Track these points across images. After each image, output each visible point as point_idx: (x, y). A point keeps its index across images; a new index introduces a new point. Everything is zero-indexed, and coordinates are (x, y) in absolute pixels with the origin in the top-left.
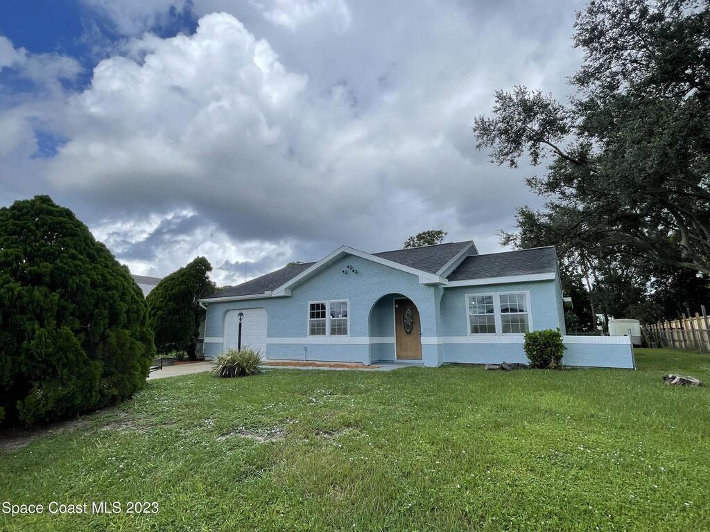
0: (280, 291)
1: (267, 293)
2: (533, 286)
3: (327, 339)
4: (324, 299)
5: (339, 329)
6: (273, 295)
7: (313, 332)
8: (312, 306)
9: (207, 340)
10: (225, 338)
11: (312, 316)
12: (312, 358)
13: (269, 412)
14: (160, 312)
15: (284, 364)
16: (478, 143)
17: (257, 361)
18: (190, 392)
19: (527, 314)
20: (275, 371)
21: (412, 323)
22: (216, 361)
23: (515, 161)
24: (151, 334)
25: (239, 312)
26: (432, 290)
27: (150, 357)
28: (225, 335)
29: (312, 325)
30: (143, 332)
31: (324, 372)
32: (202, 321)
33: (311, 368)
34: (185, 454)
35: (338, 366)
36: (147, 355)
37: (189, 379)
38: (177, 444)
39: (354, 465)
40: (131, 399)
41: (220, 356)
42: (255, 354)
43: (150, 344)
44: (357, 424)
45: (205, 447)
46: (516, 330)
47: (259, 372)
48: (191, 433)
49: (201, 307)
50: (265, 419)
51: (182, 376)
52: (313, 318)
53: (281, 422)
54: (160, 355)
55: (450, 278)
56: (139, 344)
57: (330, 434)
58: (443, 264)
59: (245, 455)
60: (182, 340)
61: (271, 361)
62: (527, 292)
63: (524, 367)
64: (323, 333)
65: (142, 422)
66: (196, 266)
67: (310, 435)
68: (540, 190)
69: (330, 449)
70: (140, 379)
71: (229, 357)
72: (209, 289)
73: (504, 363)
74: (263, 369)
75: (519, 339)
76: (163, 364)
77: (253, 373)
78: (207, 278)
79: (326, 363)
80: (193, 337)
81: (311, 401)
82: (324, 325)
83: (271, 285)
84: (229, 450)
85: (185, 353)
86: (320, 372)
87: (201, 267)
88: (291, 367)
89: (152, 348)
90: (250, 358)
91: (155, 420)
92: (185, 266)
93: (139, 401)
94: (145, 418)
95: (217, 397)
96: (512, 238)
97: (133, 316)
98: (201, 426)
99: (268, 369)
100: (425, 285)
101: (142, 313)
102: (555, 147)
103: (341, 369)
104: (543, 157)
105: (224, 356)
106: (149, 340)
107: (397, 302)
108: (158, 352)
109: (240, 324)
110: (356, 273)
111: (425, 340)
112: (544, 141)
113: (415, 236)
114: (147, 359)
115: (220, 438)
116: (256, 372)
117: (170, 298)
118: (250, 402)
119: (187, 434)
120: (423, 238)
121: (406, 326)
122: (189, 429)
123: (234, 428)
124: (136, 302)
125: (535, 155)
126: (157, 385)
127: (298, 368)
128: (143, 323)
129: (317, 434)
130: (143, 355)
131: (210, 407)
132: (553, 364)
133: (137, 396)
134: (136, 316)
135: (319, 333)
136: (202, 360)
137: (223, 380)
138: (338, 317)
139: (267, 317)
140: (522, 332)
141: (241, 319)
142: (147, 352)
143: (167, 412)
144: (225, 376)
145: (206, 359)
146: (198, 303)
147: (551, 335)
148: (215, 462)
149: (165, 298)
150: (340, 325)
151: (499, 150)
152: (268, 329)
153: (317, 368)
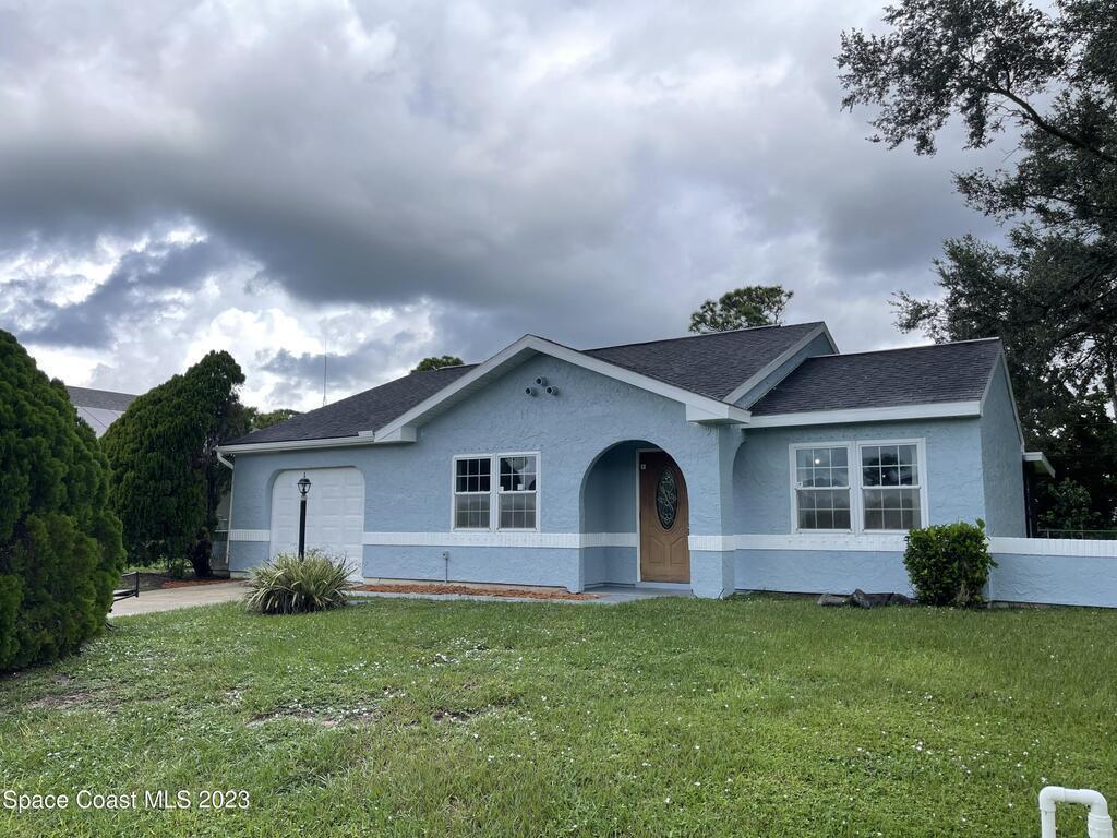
0: (392, 432)
1: (365, 436)
2: (934, 429)
3: (492, 537)
4: (487, 451)
5: (517, 516)
6: (376, 440)
7: (463, 521)
8: (462, 465)
9: (235, 535)
10: (275, 530)
11: (462, 485)
12: (460, 574)
13: (353, 679)
14: (130, 474)
15: (399, 589)
16: (847, 94)
17: (339, 580)
18: (198, 642)
19: (918, 490)
20: (378, 602)
21: (676, 505)
22: (254, 579)
23: (930, 137)
24: (115, 523)
25: (300, 476)
26: (714, 435)
27: (114, 570)
28: (274, 523)
29: (461, 506)
30: (98, 519)
31: (480, 605)
32: (225, 493)
33: (454, 597)
34: (186, 749)
35: (513, 593)
36: (108, 565)
37: (196, 616)
38: (172, 733)
39: (494, 765)
40: (78, 653)
41: (262, 569)
42: (336, 565)
43: (114, 543)
44: (515, 700)
45: (225, 737)
46: (893, 524)
47: (343, 604)
48: (199, 714)
49: (221, 463)
50: (343, 690)
51: (181, 610)
52: (464, 489)
53: (372, 695)
54: (132, 568)
55: (756, 410)
56: (94, 542)
57: (463, 717)
58: (744, 378)
59: (299, 751)
60: (181, 533)
61: (374, 582)
62: (919, 442)
63: (902, 600)
64: (486, 524)
65: (102, 695)
66: (208, 373)
67: (424, 718)
68: (990, 202)
69: (457, 740)
70: (94, 613)
71: (280, 573)
72: (238, 422)
73: (858, 592)
74: (352, 598)
75: (895, 541)
76: (141, 585)
77: (330, 606)
78: (236, 397)
79: (487, 587)
80: (205, 528)
81: (439, 659)
82: (486, 505)
83: (373, 417)
84: (270, 741)
85: (188, 564)
86: (471, 604)
87: (220, 371)
88: (412, 595)
89: (118, 550)
90: (323, 576)
91: (127, 691)
92: (183, 372)
93: (96, 657)
94: (109, 688)
95: (251, 651)
96: (925, 313)
97: (80, 486)
98: (217, 702)
99: (363, 598)
100: (701, 422)
101: (97, 480)
102: (1025, 105)
103: (516, 599)
104: (996, 127)
105: (270, 570)
106: (112, 535)
107: (644, 458)
108: (130, 561)
109: (303, 504)
110: (556, 393)
111: (696, 542)
112: (1000, 91)
113: (717, 300)
114: (108, 575)
115: (253, 723)
116: (336, 603)
117: (152, 442)
118: (315, 659)
119: (191, 716)
120: (735, 304)
121: (661, 510)
122: (195, 707)
123: (282, 706)
124: (84, 458)
125: (978, 123)
126: (129, 627)
127: (426, 596)
128: (98, 501)
129: (438, 717)
130: (101, 567)
131: (236, 667)
132: (962, 595)
133: (90, 649)
134: (85, 489)
135: (475, 524)
136: (225, 577)
137: (268, 619)
138: (515, 489)
139: (364, 486)
140: (905, 528)
141: (304, 493)
142: (107, 561)
143: (152, 678)
144: (272, 612)
145: (233, 575)
146: (215, 454)
147: (961, 534)
148: (241, 761)
149: (141, 444)
150: (519, 507)
151: (896, 109)
152: (366, 514)
153: (466, 597)
